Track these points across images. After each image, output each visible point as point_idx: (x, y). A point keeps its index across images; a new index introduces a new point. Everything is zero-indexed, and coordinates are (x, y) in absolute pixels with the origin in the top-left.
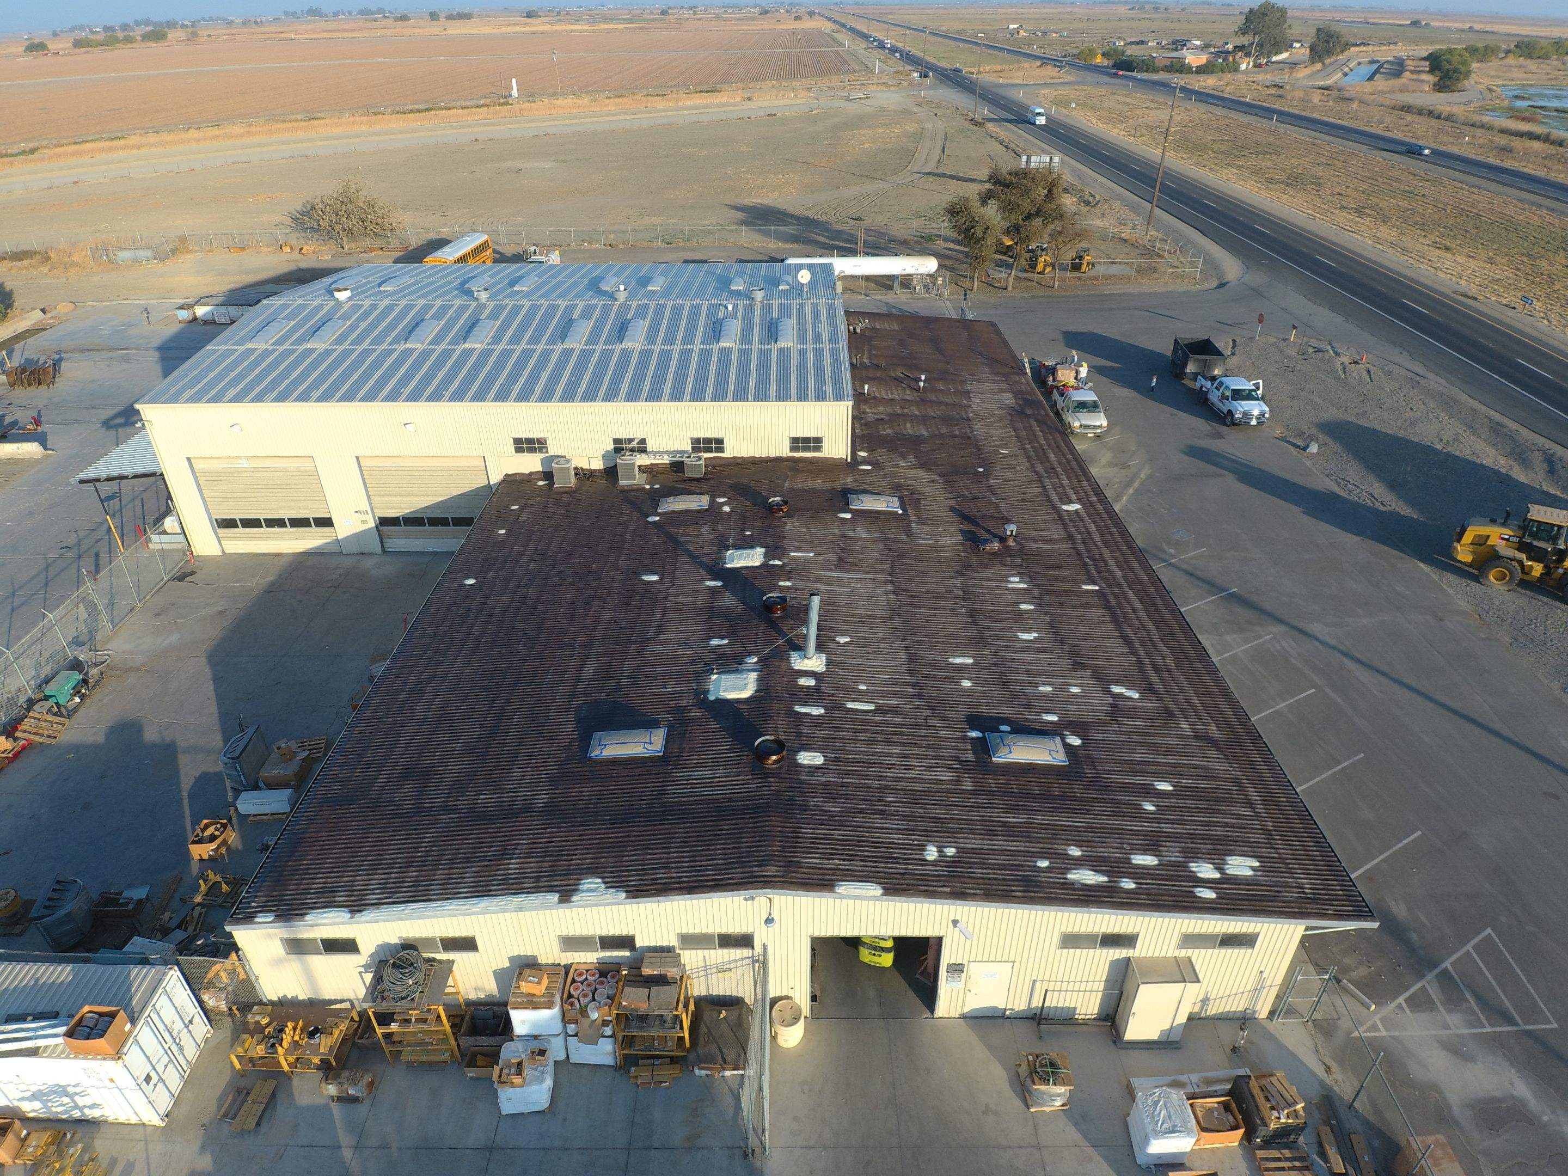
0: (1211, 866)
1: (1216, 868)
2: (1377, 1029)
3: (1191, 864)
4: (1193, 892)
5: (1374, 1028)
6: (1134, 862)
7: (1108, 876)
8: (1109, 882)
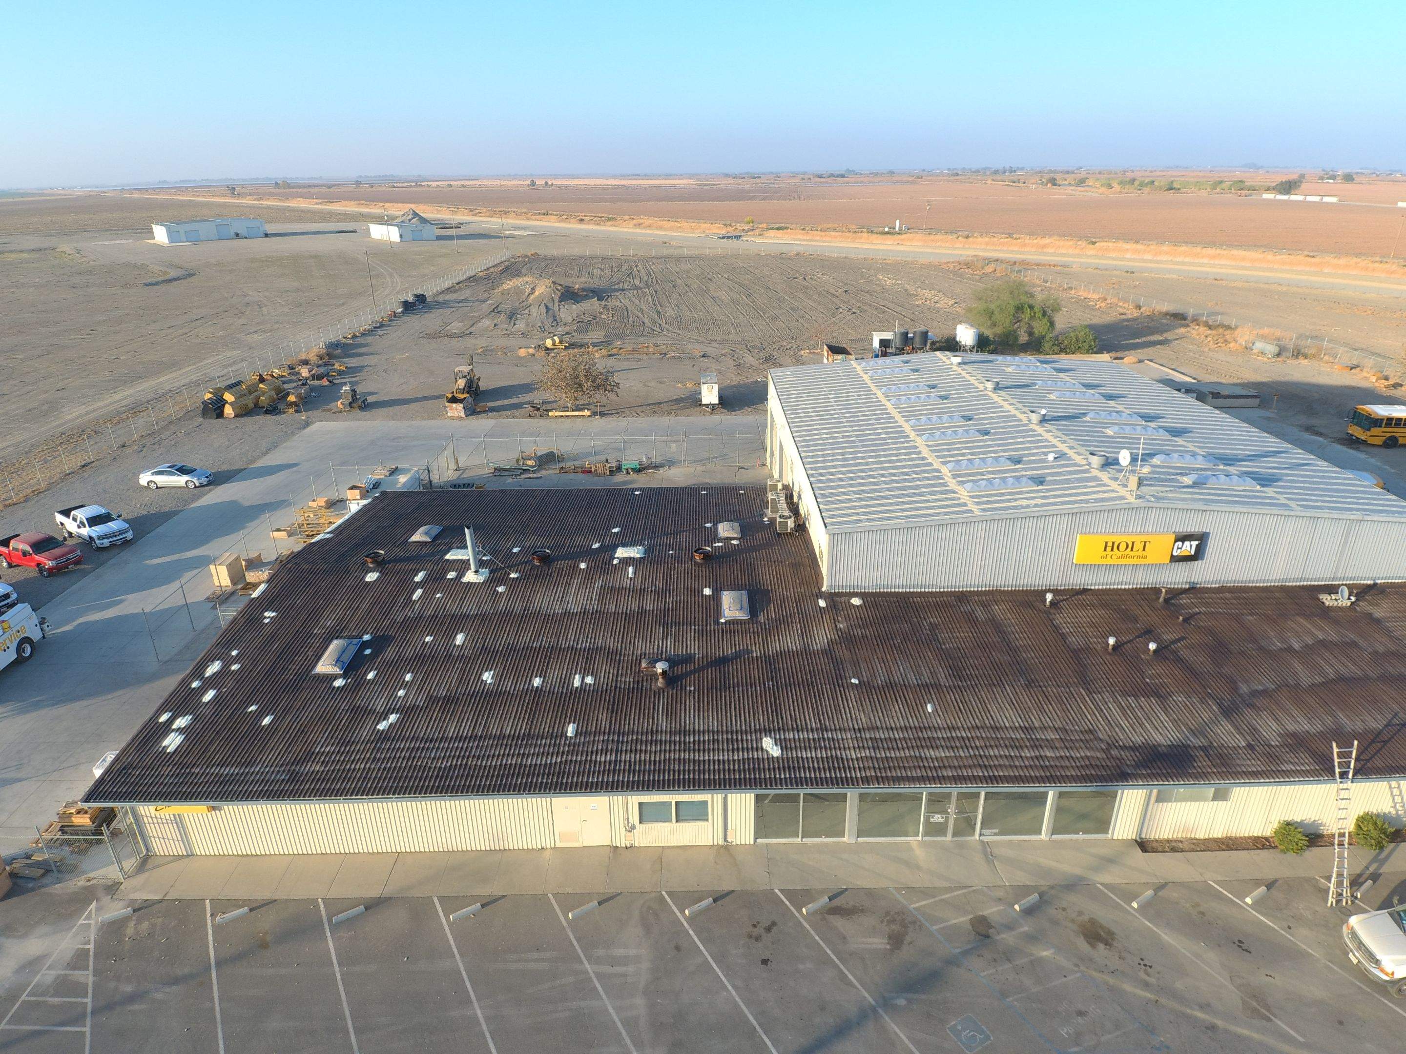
0: (183, 726)
1: (179, 729)
2: (87, 918)
3: (191, 717)
4: (170, 711)
5: (89, 917)
6: (211, 691)
7: (207, 678)
8: (203, 677)
